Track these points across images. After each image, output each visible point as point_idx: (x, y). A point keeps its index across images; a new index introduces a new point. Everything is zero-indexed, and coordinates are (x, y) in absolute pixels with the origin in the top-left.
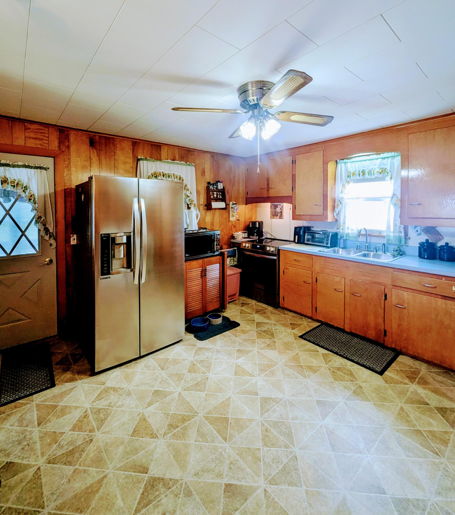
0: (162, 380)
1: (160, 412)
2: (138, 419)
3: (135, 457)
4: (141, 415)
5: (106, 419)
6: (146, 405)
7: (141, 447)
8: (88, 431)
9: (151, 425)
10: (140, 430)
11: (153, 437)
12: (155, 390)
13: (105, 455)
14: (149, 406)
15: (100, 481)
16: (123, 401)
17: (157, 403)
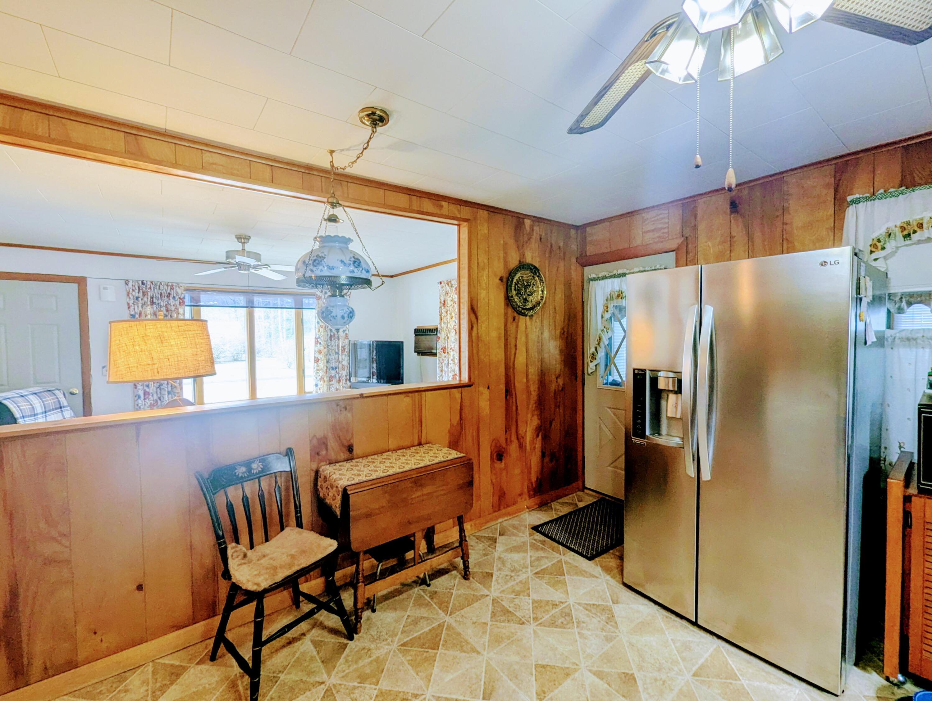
0: (664, 682)
1: (588, 694)
2: (566, 666)
3: (505, 678)
4: (575, 667)
5: (557, 626)
6: (595, 669)
7: (520, 682)
8: (535, 616)
9: (560, 688)
10: (548, 672)
11: (539, 695)
12: (632, 674)
13: (506, 644)
14: (594, 674)
15: (474, 650)
16: (594, 636)
17: (606, 686)
